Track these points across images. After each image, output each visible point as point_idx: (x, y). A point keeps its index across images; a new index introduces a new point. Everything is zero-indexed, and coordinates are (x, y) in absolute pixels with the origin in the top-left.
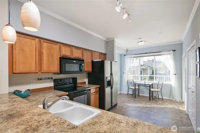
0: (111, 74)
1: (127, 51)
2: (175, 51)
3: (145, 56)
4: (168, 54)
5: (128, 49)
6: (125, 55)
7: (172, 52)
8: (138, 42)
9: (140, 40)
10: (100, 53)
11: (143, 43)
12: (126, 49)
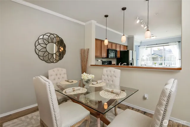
0: (133, 59)
1: (141, 43)
2: (180, 42)
3: (156, 47)
4: (174, 45)
5: (141, 41)
6: (139, 46)
7: (178, 43)
8: (151, 37)
9: (153, 36)
10: (124, 46)
11: (154, 38)
12: (140, 41)
